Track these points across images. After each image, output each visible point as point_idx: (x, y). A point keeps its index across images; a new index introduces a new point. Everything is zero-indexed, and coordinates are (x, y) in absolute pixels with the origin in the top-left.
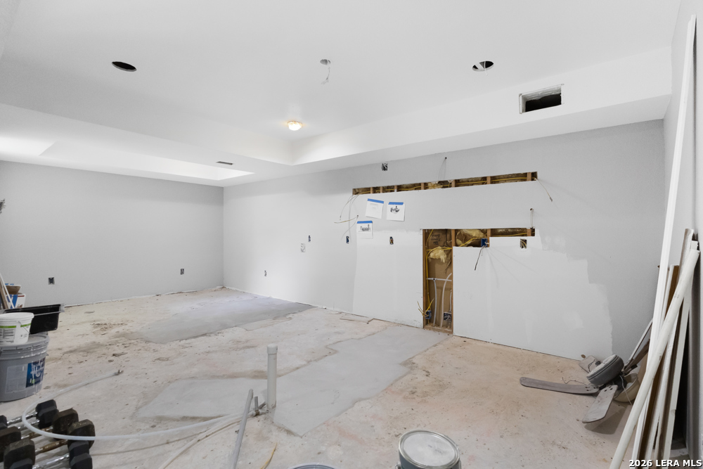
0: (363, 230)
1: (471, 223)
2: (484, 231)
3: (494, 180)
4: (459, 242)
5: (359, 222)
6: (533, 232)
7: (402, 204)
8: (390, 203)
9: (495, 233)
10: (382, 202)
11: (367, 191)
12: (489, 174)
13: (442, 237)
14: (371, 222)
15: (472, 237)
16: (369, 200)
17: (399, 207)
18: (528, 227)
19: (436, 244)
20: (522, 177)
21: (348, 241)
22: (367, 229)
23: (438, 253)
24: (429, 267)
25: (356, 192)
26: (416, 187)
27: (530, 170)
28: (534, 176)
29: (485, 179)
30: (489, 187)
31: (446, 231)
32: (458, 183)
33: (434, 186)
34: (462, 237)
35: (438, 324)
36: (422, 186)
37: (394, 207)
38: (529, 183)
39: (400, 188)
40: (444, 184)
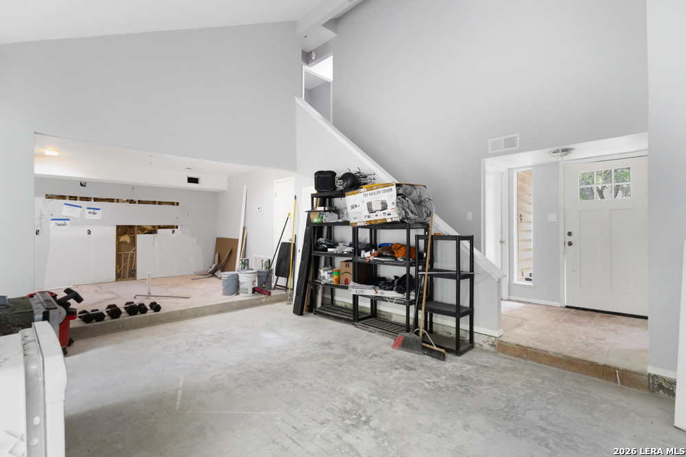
0: (59, 225)
1: (147, 222)
2: (154, 227)
3: (160, 203)
4: (140, 232)
5: (52, 220)
6: (177, 227)
7: (99, 209)
8: (88, 208)
9: (160, 227)
10: (81, 207)
11: (63, 197)
12: (157, 200)
13: (129, 229)
14: (68, 220)
15: (147, 229)
16: (65, 204)
17: (96, 211)
18: (175, 225)
19: (124, 233)
20: (173, 204)
21: (37, 234)
22: (64, 225)
23: (126, 238)
24: (119, 246)
25: (48, 197)
26: (111, 200)
27: (176, 201)
28: (178, 204)
29: (155, 202)
30: (157, 206)
31: (130, 227)
32: (140, 202)
33: (123, 202)
34: (142, 230)
35: (123, 278)
36: (116, 201)
37: (92, 211)
38: (175, 207)
39: (96, 200)
40: (132, 202)
